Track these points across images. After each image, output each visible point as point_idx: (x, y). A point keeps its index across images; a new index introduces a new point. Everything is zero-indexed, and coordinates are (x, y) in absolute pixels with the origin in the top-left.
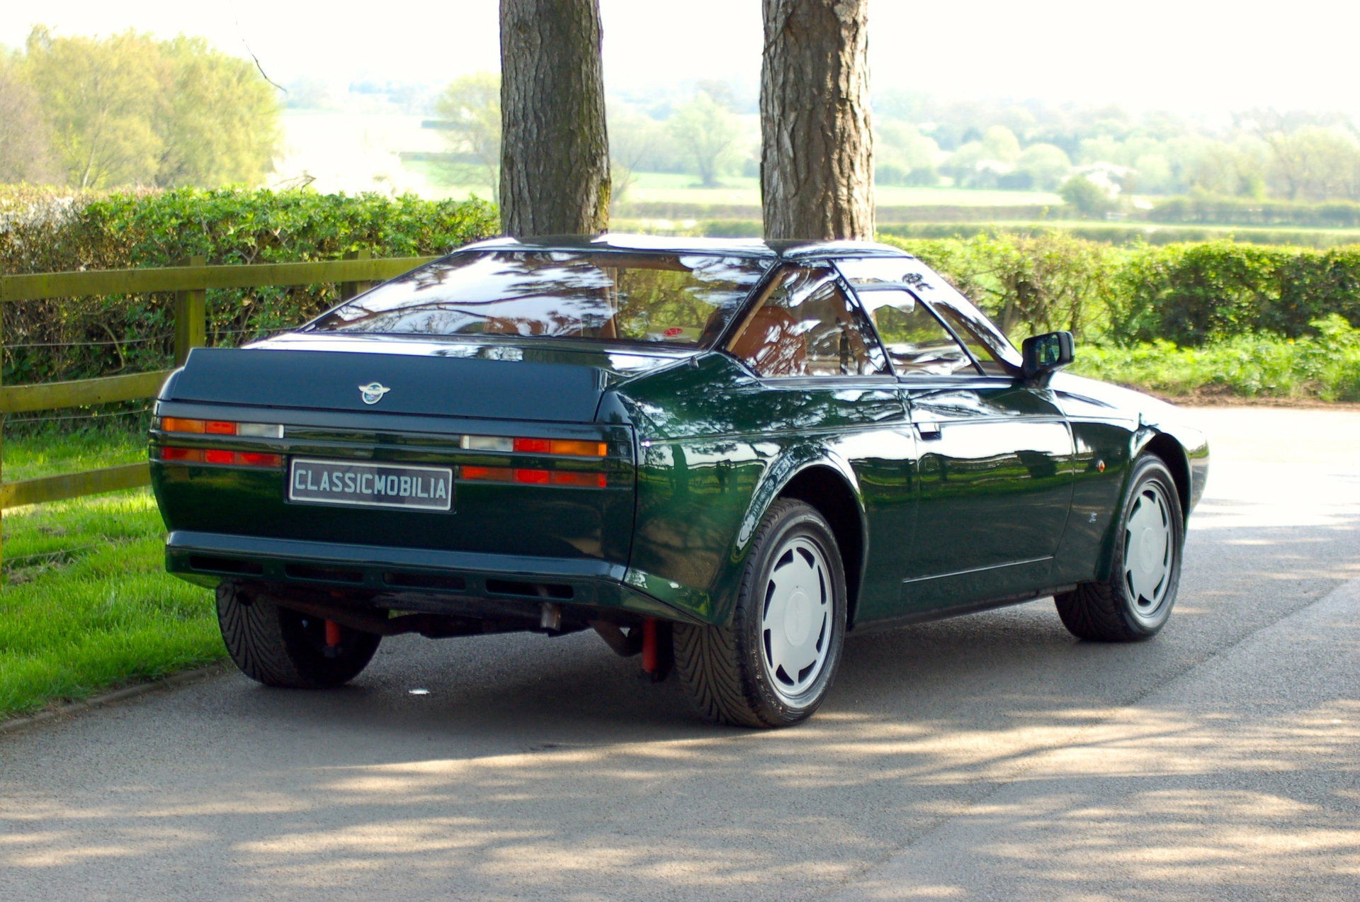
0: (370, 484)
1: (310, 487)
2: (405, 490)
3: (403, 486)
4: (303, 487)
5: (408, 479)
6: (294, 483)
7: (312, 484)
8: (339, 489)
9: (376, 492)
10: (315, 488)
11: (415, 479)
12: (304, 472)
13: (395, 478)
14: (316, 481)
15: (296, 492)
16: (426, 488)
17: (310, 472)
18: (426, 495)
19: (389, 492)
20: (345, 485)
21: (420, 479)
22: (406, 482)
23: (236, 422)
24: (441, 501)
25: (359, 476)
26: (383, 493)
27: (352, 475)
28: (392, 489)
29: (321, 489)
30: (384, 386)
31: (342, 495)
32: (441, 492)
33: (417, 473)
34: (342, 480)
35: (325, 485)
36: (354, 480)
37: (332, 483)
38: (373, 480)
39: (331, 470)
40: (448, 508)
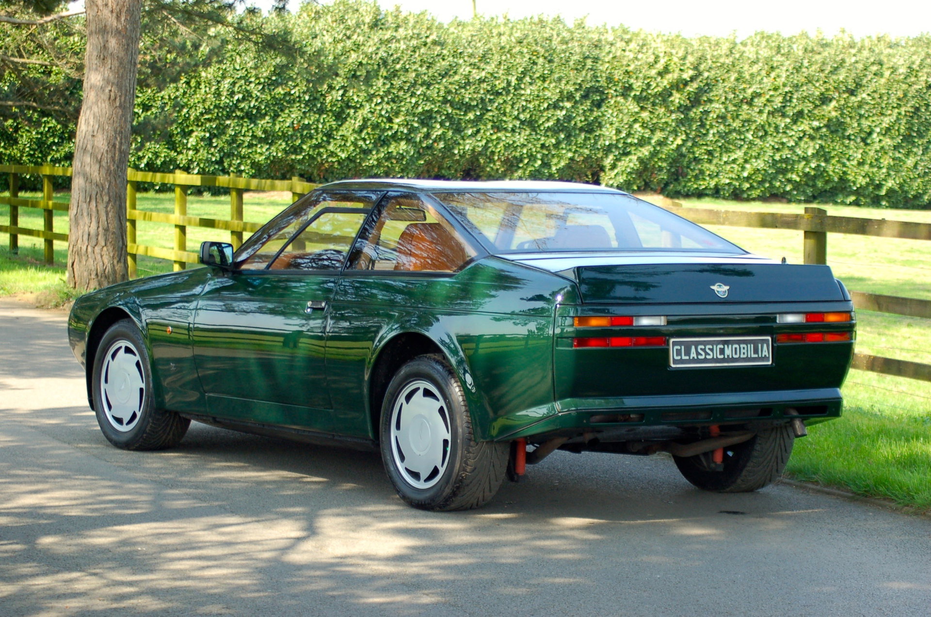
0: (722, 351)
1: (684, 357)
2: (744, 353)
3: (742, 351)
4: (679, 358)
5: (745, 346)
6: (673, 355)
7: (685, 355)
8: (703, 357)
9: (726, 357)
10: (687, 358)
11: (749, 346)
12: (679, 347)
13: (737, 346)
14: (688, 353)
15: (675, 362)
16: (756, 351)
17: (683, 347)
18: (756, 356)
19: (735, 356)
20: (707, 354)
21: (752, 345)
22: (744, 348)
23: (632, 316)
24: (765, 358)
25: (715, 346)
26: (731, 357)
27: (711, 347)
28: (736, 353)
29: (691, 358)
30: (725, 285)
31: (705, 360)
32: (765, 353)
33: (750, 342)
34: (704, 350)
35: (693, 355)
36: (712, 350)
37: (698, 354)
38: (724, 348)
39: (697, 344)
40: (770, 363)
